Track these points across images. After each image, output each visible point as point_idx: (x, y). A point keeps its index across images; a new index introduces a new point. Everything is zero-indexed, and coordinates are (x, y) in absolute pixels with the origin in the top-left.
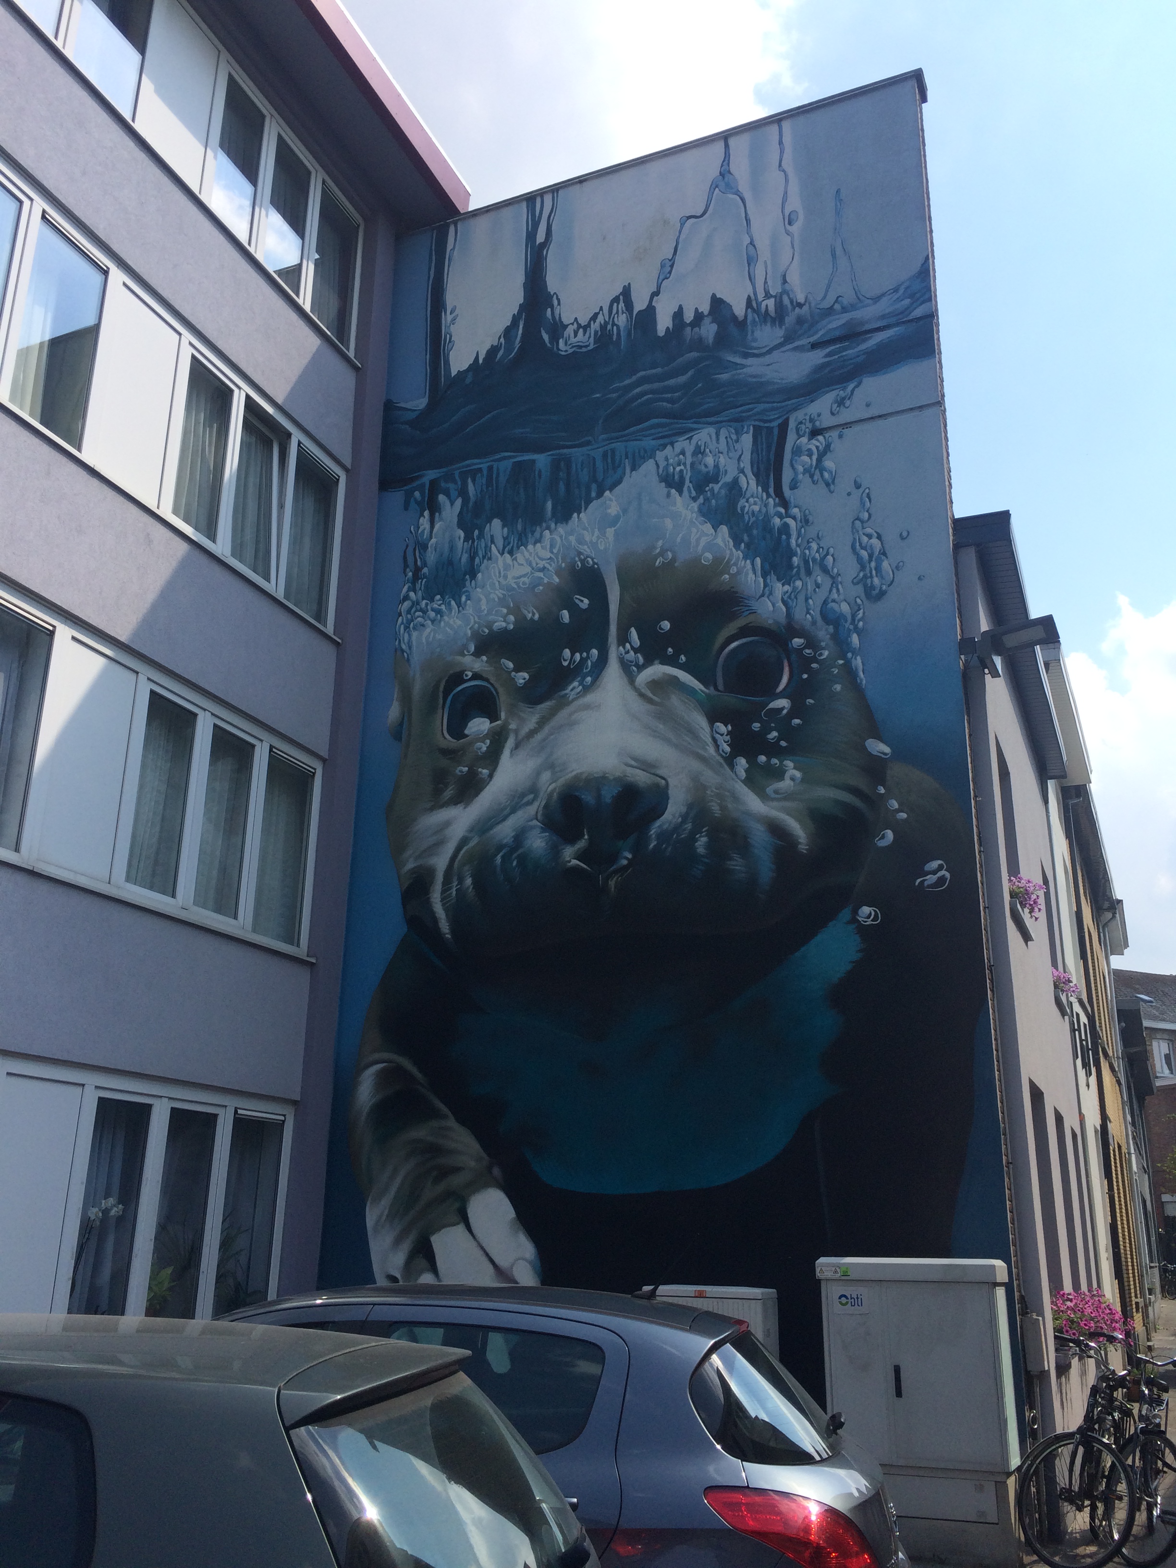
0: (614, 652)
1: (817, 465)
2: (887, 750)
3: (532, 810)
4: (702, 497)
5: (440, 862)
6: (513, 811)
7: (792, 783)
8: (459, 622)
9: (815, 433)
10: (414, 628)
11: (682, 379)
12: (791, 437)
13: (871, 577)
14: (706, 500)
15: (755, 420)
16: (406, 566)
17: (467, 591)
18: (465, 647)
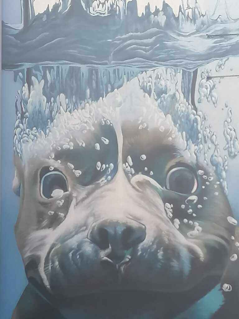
0: (121, 166)
1: (210, 93)
2: (236, 222)
3: (85, 234)
4: (159, 99)
5: (43, 254)
6: (77, 233)
7: (198, 232)
8: (46, 142)
9: (209, 78)
11: (150, 41)
13: (231, 147)
15: (183, 67)
16: (17, 111)
17: (49, 127)
18: (50, 155)
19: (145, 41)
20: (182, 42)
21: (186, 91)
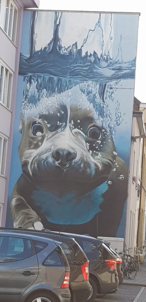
0: (68, 124)
2: (117, 154)
3: (50, 153)
5: (30, 160)
6: (46, 153)
7: (99, 157)
8: (35, 110)
9: (111, 88)
10: (25, 109)
12: (106, 88)
14: (89, 97)
18: (37, 116)
19: (84, 68)
20: (100, 70)
21: (100, 93)
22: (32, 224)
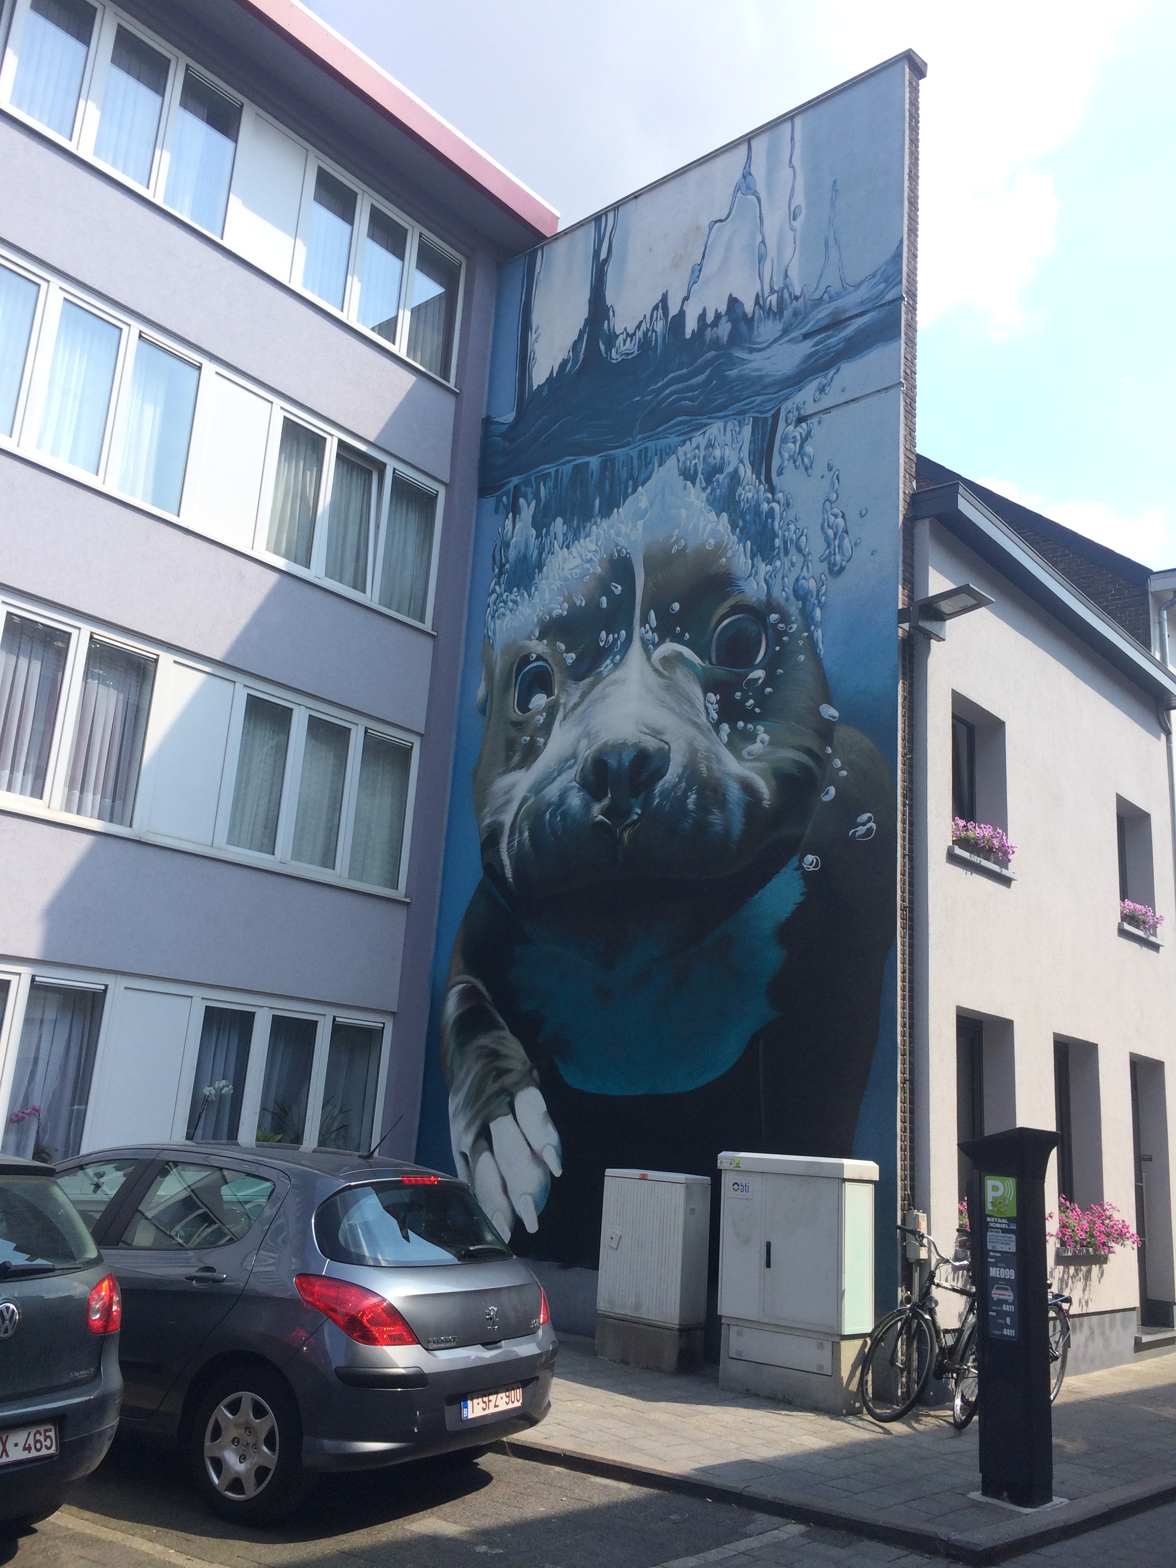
0: (637, 632)
1: (799, 451)
2: (836, 714)
3: (573, 772)
4: (709, 487)
5: (507, 818)
6: (559, 774)
7: (761, 745)
9: (801, 420)
10: (498, 617)
11: (701, 378)
12: (781, 425)
13: (835, 554)
14: (713, 490)
15: (755, 412)
16: (494, 563)
17: (535, 583)
18: (532, 632)
21: (757, 455)
22: (508, 1099)
